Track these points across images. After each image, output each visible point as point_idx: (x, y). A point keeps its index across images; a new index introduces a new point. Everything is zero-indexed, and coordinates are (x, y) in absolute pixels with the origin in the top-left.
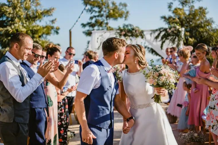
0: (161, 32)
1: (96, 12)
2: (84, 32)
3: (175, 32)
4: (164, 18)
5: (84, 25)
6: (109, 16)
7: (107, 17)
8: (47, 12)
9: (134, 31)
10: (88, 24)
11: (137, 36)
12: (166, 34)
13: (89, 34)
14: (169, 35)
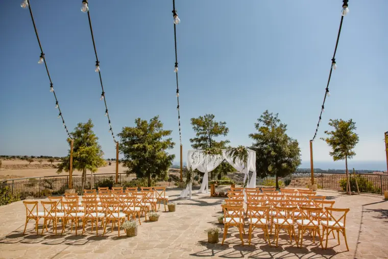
0: (233, 151)
1: (202, 130)
2: (192, 145)
4: (251, 135)
5: (192, 141)
6: (211, 133)
7: (210, 133)
8: (167, 133)
10: (195, 139)
13: (196, 147)
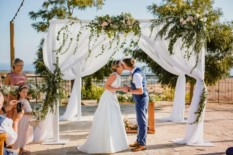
3: (194, 24)
5: (33, 15)
9: (124, 22)
10: (41, 12)
11: (127, 30)
12: (178, 27)
13: (42, 28)
14: (183, 29)
